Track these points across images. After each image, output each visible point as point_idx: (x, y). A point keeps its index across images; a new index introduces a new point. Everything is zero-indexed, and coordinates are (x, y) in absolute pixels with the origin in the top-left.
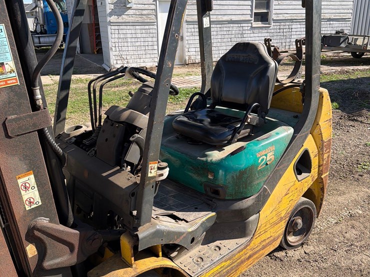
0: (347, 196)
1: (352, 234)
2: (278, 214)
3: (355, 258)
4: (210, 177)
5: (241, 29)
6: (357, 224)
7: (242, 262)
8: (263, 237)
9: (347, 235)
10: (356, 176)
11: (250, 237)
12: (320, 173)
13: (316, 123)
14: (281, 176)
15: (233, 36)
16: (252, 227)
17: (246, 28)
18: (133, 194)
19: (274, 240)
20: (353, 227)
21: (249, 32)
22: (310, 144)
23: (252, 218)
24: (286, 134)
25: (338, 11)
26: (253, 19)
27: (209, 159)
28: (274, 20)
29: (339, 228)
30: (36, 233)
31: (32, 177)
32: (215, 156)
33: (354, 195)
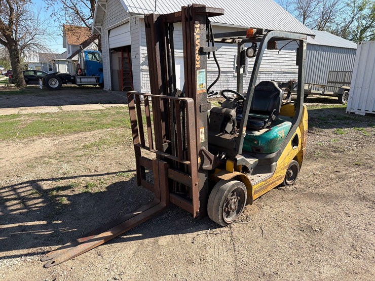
0: (311, 167)
1: (316, 181)
2: (284, 164)
3: (320, 190)
4: (255, 143)
5: (227, 77)
6: (318, 177)
7: (269, 185)
8: (278, 174)
9: (314, 182)
10: (315, 158)
11: (272, 173)
12: (302, 148)
13: (301, 121)
14: (286, 145)
15: (222, 81)
16: (274, 168)
17: (230, 77)
18: (235, 141)
19: (282, 178)
20: (317, 178)
21: (232, 79)
22: (298, 131)
23: (274, 164)
24: (288, 125)
25: (290, 67)
26: (235, 70)
27: (255, 135)
28: (248, 72)
29: (309, 179)
30: (203, 152)
31: (204, 129)
32: (257, 133)
33: (315, 166)
